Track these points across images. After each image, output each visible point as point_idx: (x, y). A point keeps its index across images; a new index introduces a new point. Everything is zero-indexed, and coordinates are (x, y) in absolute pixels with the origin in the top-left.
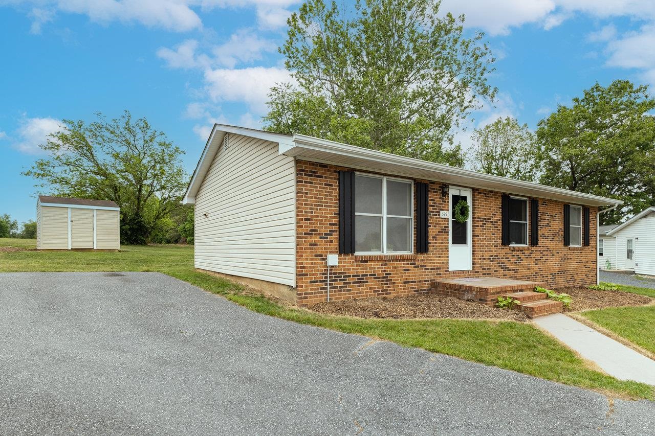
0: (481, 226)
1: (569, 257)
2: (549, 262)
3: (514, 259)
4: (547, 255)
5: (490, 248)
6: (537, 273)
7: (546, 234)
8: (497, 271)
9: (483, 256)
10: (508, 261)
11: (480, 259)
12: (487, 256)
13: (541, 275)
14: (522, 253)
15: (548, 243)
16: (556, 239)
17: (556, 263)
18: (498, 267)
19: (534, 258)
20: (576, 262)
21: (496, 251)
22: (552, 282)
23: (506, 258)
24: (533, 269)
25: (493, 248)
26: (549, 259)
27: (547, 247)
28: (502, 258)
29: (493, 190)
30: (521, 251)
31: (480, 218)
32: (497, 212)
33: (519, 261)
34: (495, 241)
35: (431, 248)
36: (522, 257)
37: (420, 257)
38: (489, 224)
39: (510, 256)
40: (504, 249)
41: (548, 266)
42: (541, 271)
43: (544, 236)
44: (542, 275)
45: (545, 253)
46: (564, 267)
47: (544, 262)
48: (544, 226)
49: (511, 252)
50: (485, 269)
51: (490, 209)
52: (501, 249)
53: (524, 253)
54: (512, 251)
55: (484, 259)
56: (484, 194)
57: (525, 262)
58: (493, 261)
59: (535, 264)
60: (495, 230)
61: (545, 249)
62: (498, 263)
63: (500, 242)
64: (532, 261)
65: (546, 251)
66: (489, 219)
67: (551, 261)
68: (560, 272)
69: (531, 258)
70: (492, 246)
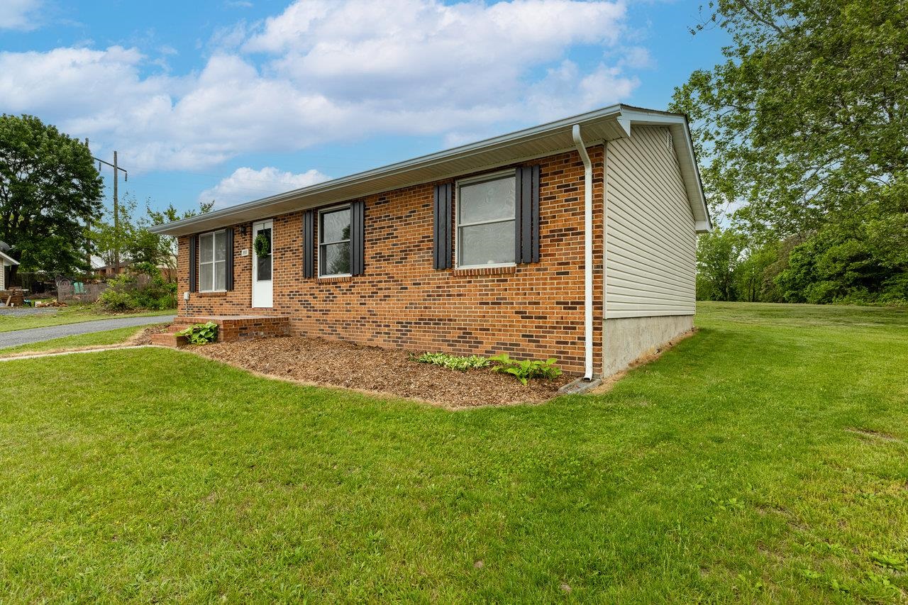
0: (280, 258)
1: (454, 291)
2: (392, 301)
3: (323, 295)
4: (390, 289)
5: (290, 283)
6: (365, 318)
7: (386, 253)
8: (298, 310)
9: (281, 292)
10: (314, 298)
11: (279, 295)
12: (286, 291)
13: (373, 322)
14: (336, 287)
15: (390, 268)
16: (412, 258)
17: (411, 304)
18: (299, 306)
19: (359, 293)
20: (481, 303)
21: (297, 286)
22: (400, 338)
23: (311, 295)
24: (357, 311)
25: (293, 283)
26: (393, 296)
27: (387, 274)
28: (305, 295)
29: (293, 211)
30: (333, 283)
31: (279, 249)
32: (298, 237)
33: (330, 298)
34: (296, 274)
35: (236, 285)
36: (336, 292)
37: (230, 294)
38: (289, 254)
39: (316, 292)
40: (307, 282)
41: (393, 308)
42: (374, 315)
43: (379, 257)
44: (377, 322)
45: (382, 285)
46: (437, 311)
47: (381, 300)
48: (380, 239)
49: (318, 286)
50: (284, 307)
51: (290, 236)
52: (304, 282)
53: (340, 287)
54: (320, 284)
55: (282, 295)
56: (283, 219)
57: (340, 299)
58: (293, 298)
59: (361, 304)
60: (296, 259)
61: (384, 278)
62: (299, 301)
63: (301, 273)
64: (355, 300)
65: (385, 281)
66: (288, 248)
67: (399, 300)
68: (423, 321)
69: (352, 294)
70: (292, 280)
